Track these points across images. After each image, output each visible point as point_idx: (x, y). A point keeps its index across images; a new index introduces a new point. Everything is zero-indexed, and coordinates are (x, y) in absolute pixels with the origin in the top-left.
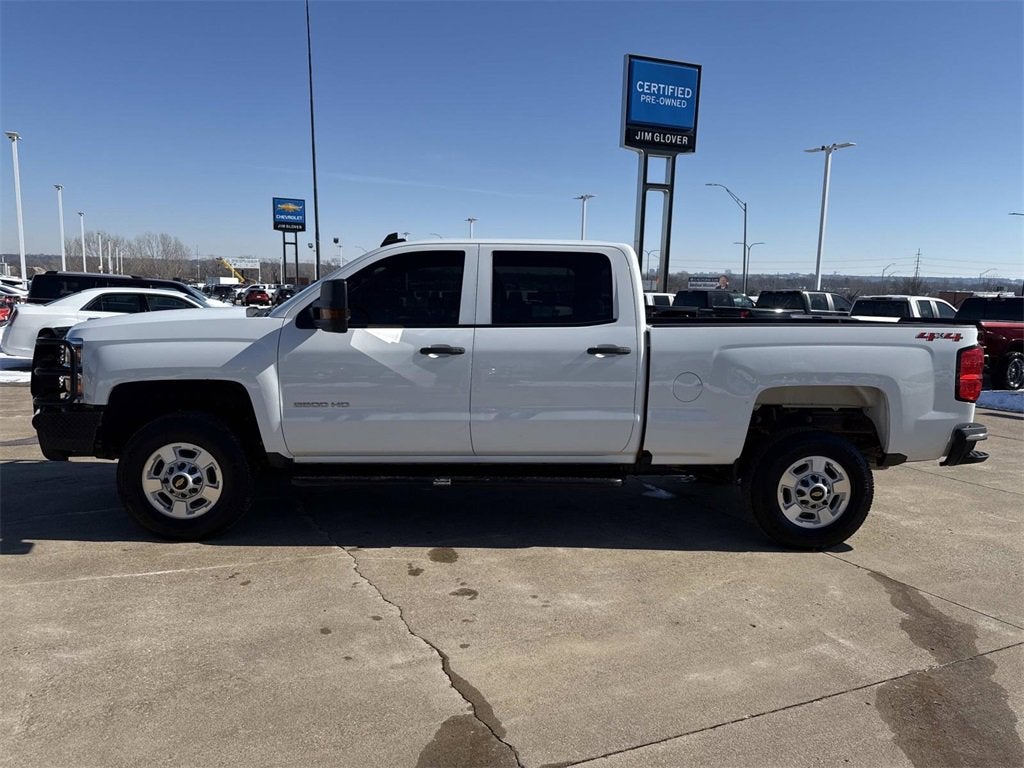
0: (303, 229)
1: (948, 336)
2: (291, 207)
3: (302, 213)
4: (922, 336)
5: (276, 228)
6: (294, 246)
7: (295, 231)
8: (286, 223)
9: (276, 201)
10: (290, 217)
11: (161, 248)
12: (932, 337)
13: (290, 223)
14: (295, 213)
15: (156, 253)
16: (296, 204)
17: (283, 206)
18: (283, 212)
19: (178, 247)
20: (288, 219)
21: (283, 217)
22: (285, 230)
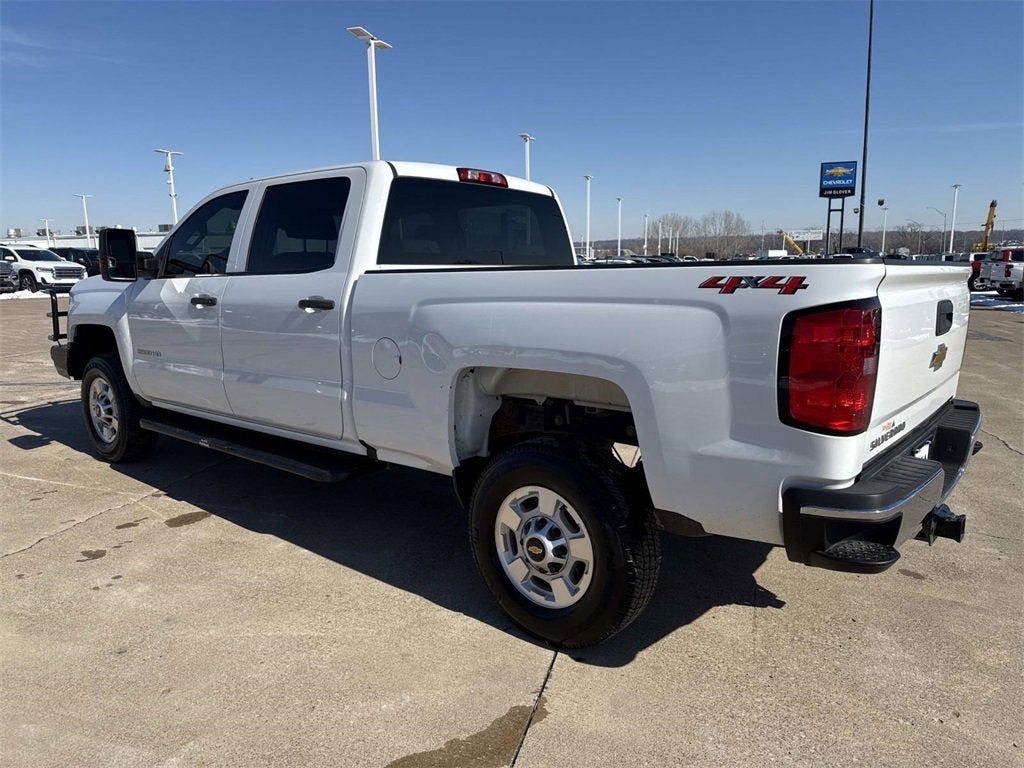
0: (853, 194)
1: (772, 283)
2: (841, 170)
3: (853, 176)
4: (712, 283)
5: (822, 195)
6: (840, 213)
7: (842, 196)
8: (832, 189)
9: (824, 166)
10: (839, 182)
11: (723, 225)
12: (733, 285)
13: (838, 189)
14: (845, 177)
15: (717, 230)
16: (845, 167)
17: (832, 171)
18: (832, 177)
19: (740, 223)
20: (837, 184)
21: (830, 183)
22: (831, 197)
